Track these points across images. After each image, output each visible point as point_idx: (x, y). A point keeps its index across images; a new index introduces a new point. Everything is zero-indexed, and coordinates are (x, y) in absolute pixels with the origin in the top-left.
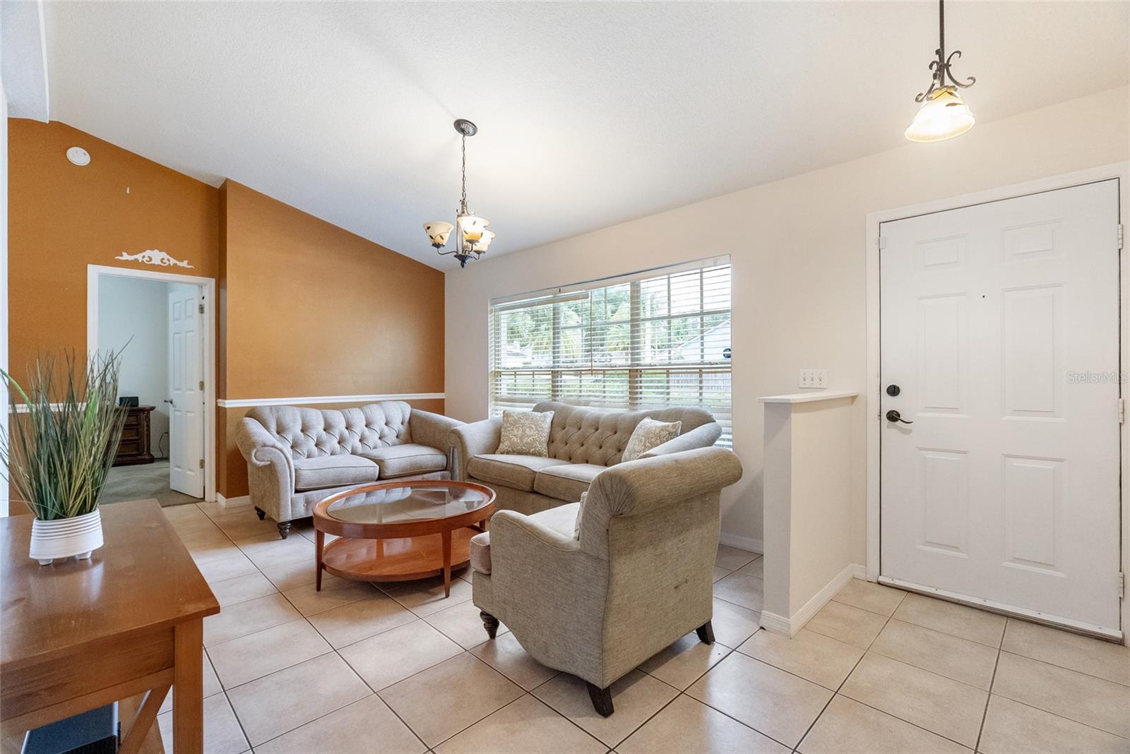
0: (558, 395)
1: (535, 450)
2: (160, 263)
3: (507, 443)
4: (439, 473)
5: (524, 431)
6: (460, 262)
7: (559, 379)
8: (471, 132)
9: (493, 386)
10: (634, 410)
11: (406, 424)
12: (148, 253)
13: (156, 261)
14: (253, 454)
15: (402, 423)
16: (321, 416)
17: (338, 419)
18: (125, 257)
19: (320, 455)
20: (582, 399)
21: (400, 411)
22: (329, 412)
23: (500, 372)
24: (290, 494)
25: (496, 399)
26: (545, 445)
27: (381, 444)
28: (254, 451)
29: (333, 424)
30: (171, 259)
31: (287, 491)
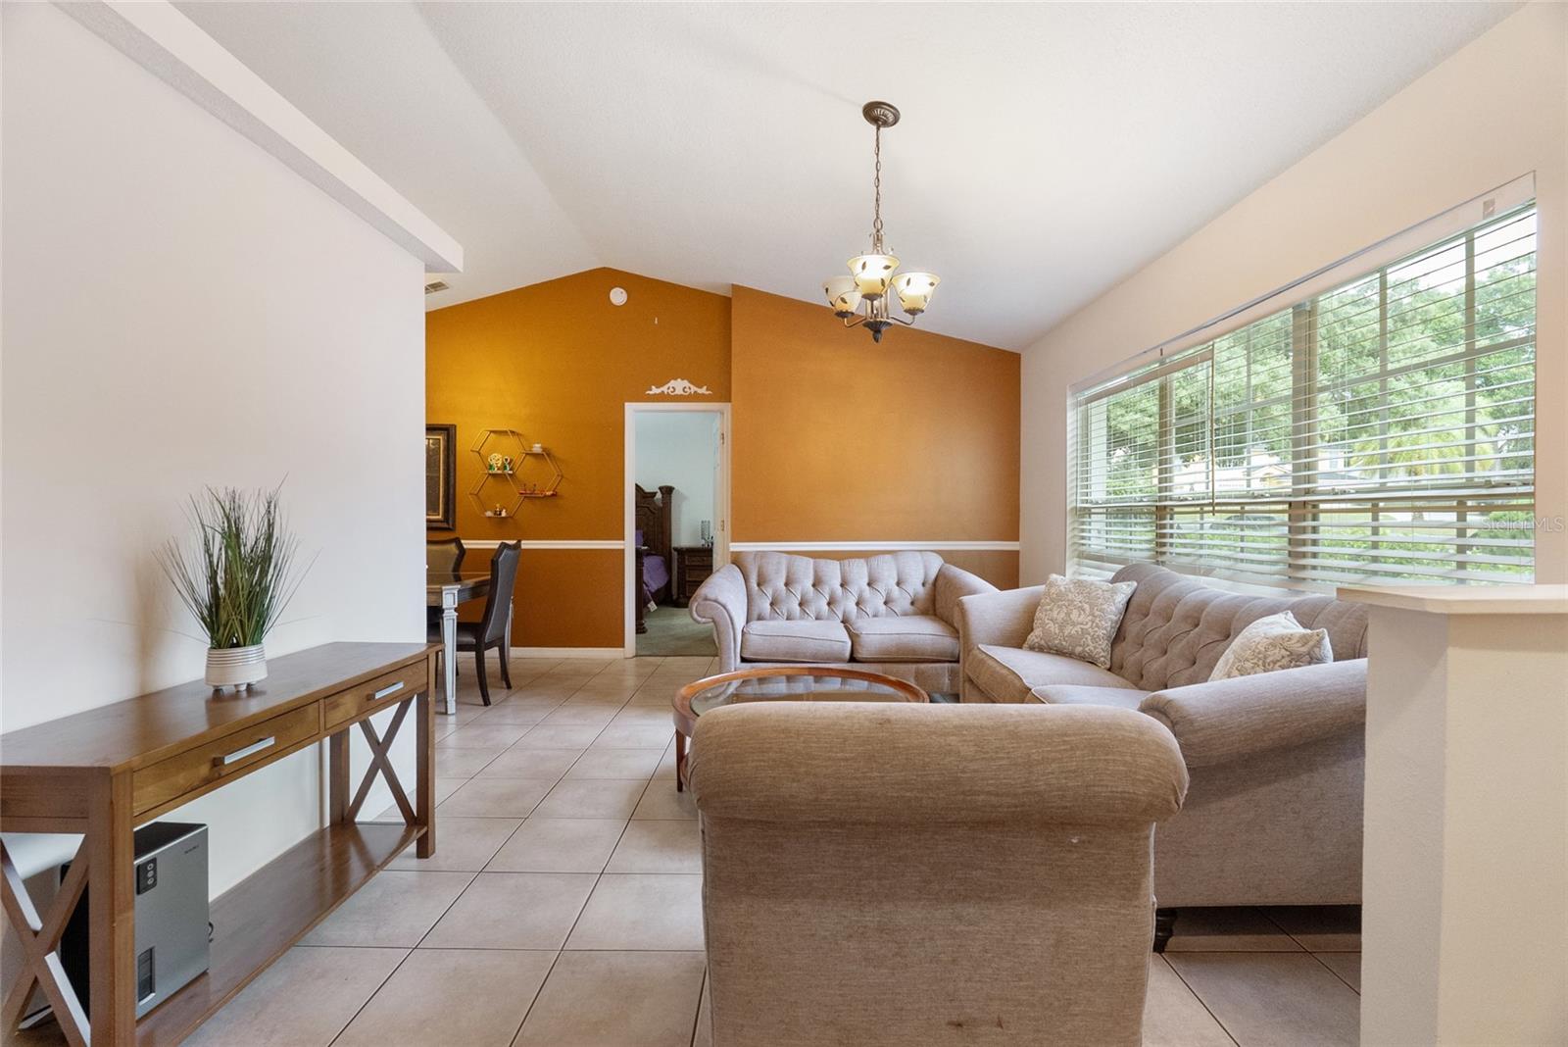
0: (1164, 553)
1: (1084, 651)
2: (683, 393)
3: (1037, 632)
4: (946, 665)
5: (1068, 614)
6: (872, 333)
7: (1168, 521)
8: (891, 118)
9: (1076, 533)
10: (1298, 593)
11: (928, 586)
12: (672, 383)
13: (679, 391)
14: (694, 608)
15: (924, 585)
16: (812, 566)
17: (833, 571)
18: (655, 390)
19: (801, 618)
20: (1202, 561)
21: (921, 566)
22: (822, 562)
23: (1089, 509)
24: (733, 661)
25: (1083, 556)
26: (1105, 644)
27: (884, 612)
28: (696, 604)
29: (824, 578)
30: (692, 386)
31: (729, 658)
